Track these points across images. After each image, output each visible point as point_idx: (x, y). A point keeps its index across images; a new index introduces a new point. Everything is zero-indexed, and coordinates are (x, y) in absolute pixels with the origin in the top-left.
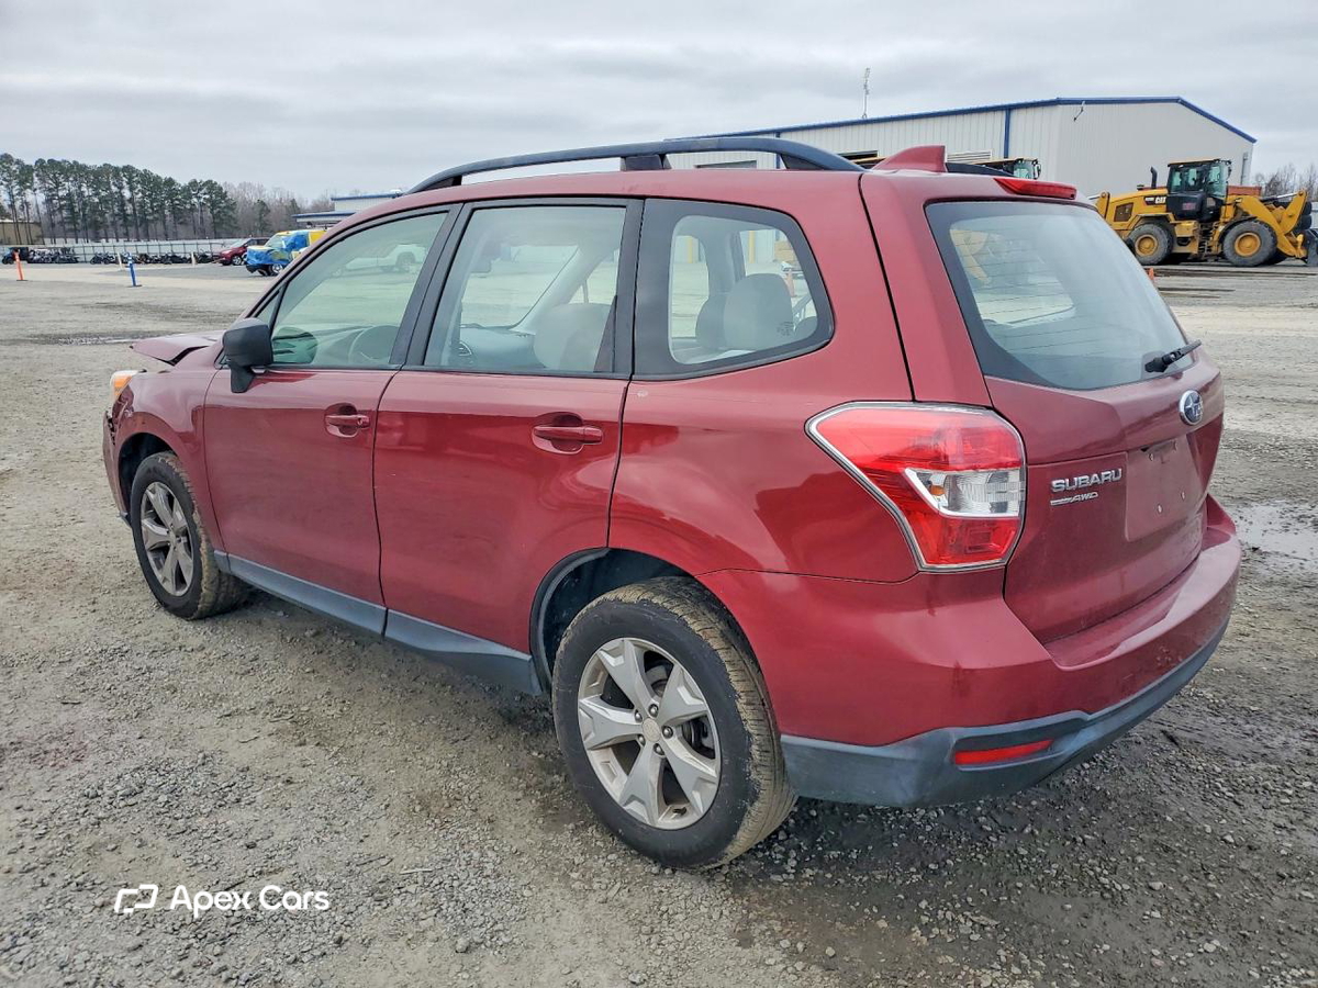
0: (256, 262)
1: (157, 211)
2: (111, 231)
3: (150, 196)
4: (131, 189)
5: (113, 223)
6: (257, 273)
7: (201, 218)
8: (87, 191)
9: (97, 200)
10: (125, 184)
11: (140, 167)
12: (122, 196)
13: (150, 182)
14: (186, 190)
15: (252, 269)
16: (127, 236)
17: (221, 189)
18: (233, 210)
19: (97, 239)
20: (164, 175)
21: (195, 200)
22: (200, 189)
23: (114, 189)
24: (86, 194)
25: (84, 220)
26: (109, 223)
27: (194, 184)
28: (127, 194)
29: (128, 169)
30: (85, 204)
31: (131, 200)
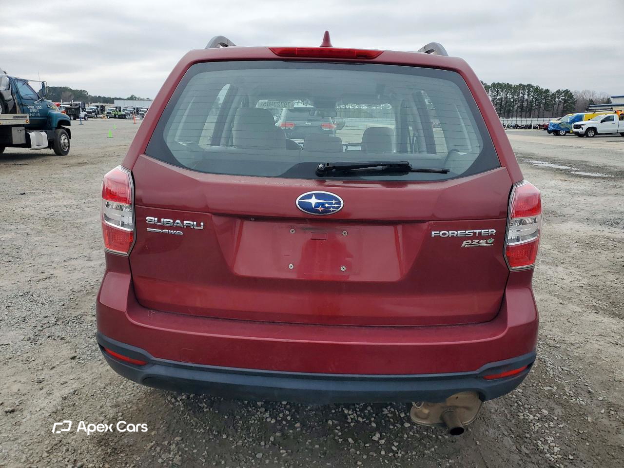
0: (552, 128)
1: (537, 105)
2: (515, 113)
3: (536, 98)
4: (528, 95)
5: (517, 111)
6: (552, 134)
7: (558, 108)
8: (509, 96)
9: (512, 100)
10: (526, 92)
11: (534, 85)
12: (524, 98)
13: (538, 91)
14: (554, 94)
15: (550, 132)
16: (521, 116)
17: (571, 94)
18: (574, 104)
19: (508, 117)
20: (545, 88)
21: (557, 99)
22: (561, 94)
23: (521, 95)
24: (508, 98)
25: (505, 109)
26: (515, 111)
27: (559, 92)
28: (526, 97)
29: (530, 86)
30: (507, 102)
31: (527, 100)
